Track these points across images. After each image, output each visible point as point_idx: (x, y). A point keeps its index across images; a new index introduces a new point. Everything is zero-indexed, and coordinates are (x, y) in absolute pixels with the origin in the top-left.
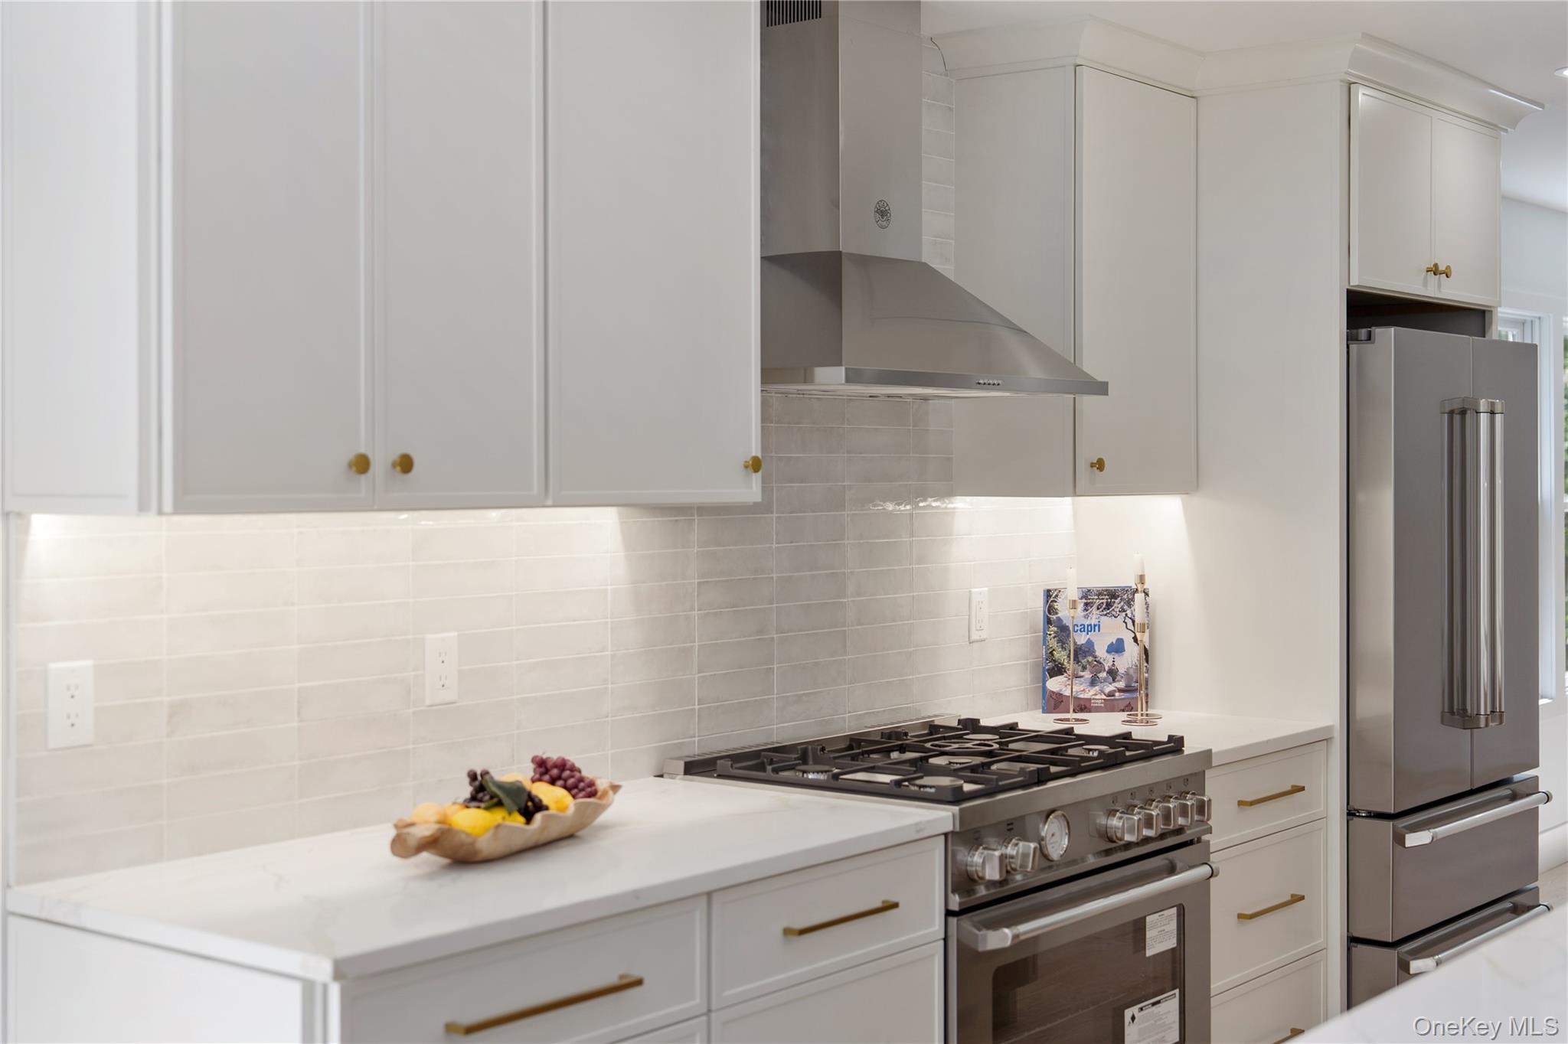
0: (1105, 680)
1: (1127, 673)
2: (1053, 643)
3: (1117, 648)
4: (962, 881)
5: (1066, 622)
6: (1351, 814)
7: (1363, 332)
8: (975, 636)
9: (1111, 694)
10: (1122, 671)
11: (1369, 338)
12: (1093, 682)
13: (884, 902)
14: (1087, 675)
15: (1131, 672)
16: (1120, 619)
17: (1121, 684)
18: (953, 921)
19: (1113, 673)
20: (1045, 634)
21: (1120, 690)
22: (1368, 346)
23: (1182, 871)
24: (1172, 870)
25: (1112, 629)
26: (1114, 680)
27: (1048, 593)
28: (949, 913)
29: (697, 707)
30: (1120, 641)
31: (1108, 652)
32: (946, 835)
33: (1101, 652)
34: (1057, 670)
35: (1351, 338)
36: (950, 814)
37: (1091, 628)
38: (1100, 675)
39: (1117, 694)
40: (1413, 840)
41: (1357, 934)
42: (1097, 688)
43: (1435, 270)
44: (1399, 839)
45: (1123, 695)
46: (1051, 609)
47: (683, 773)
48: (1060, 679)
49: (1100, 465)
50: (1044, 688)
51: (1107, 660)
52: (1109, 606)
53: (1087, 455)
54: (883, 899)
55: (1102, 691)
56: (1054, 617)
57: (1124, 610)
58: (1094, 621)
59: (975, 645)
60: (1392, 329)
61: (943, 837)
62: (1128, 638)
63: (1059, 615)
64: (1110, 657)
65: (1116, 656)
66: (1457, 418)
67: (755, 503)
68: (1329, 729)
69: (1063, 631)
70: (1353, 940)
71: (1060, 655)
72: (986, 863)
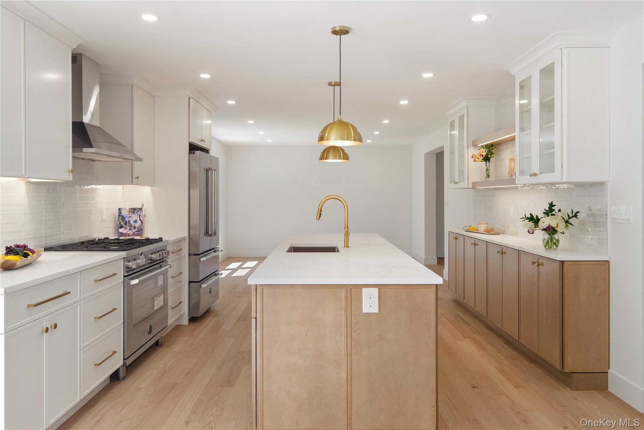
0: (133, 229)
1: (138, 227)
2: (121, 221)
3: (135, 221)
4: (127, 269)
5: (124, 216)
6: (190, 255)
7: (192, 152)
8: (103, 219)
9: (134, 232)
10: (137, 227)
11: (194, 153)
12: (130, 230)
13: (113, 274)
14: (129, 228)
15: (139, 227)
16: (136, 215)
17: (137, 230)
18: (126, 278)
19: (135, 227)
20: (119, 219)
21: (136, 231)
22: (193, 155)
23: (163, 267)
24: (161, 267)
25: (135, 217)
26: (135, 229)
27: (119, 209)
28: (124, 276)
29: (44, 235)
30: (136, 220)
31: (134, 222)
32: (124, 258)
33: (132, 222)
34: (122, 227)
35: (190, 153)
36: (125, 253)
37: (130, 217)
38: (132, 228)
39: (136, 232)
40: (202, 259)
41: (191, 281)
42: (131, 231)
43: (202, 140)
44: (200, 260)
45: (137, 232)
46: (120, 213)
47: (43, 251)
48: (122, 229)
49: (137, 178)
50: (118, 231)
51: (133, 224)
52: (134, 212)
53: (135, 175)
54: (113, 273)
55: (132, 232)
56: (121, 215)
57: (137, 213)
58: (130, 216)
59: (103, 221)
60: (199, 151)
61: (123, 259)
62: (138, 219)
63: (122, 214)
64: (134, 224)
65: (135, 223)
66: (207, 172)
67: (70, 181)
68: (185, 237)
69: (123, 218)
70: (190, 282)
71: (123, 224)
72: (132, 265)
